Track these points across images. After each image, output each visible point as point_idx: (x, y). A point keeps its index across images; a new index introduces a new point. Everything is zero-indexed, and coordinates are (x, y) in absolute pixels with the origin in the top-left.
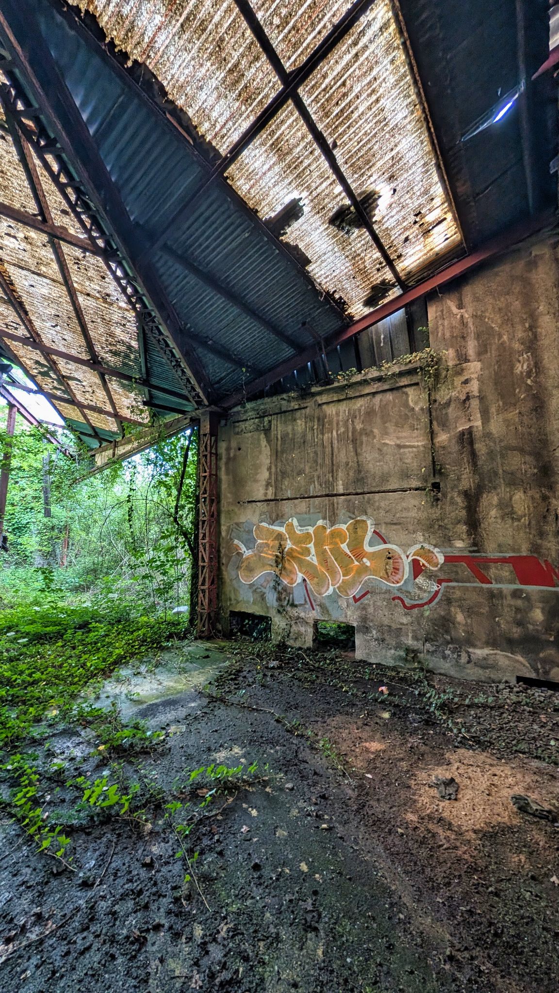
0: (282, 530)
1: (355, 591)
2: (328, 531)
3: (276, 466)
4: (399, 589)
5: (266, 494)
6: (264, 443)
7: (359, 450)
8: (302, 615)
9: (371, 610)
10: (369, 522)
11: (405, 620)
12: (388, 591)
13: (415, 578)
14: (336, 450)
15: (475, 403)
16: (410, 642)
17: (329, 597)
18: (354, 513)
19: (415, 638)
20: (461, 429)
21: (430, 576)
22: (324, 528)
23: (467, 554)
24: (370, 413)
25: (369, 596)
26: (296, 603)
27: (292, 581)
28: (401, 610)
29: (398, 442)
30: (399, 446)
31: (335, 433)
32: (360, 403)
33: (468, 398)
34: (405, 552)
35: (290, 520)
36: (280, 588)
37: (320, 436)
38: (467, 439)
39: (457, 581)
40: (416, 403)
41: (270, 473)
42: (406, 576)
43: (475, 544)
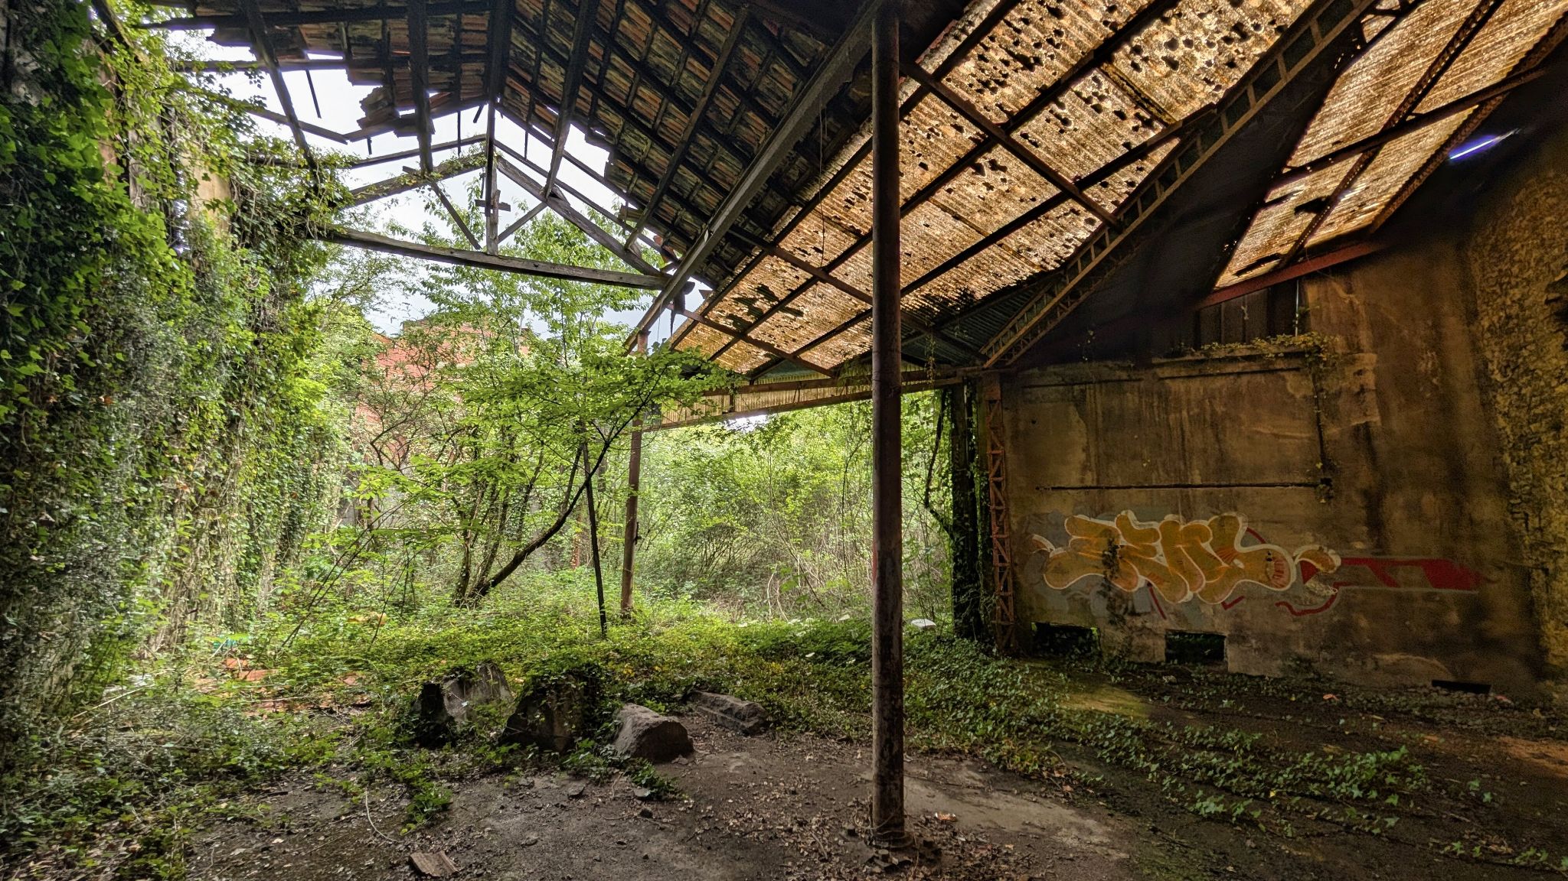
0: (1113, 524)
1: (1225, 597)
2: (1182, 527)
3: (1097, 447)
4: (1284, 594)
5: (1082, 480)
6: (1075, 417)
7: (1221, 436)
8: (1148, 625)
9: (1248, 617)
10: (1240, 519)
11: (1293, 627)
12: (1270, 596)
13: (1305, 581)
14: (1188, 434)
15: (1370, 398)
16: (1301, 650)
17: (1188, 603)
18: (1217, 507)
19: (1309, 647)
20: (1355, 423)
21: (1325, 580)
22: (1175, 524)
23: (1368, 556)
24: (1235, 396)
25: (1244, 601)
26: (1138, 611)
27: (1130, 585)
28: (1287, 616)
29: (1275, 431)
30: (1276, 436)
31: (1185, 413)
32: (1219, 383)
33: (1362, 390)
34: (1290, 553)
35: (1123, 513)
36: (1111, 594)
37: (1163, 415)
38: (1364, 435)
39: (1358, 584)
40: (1297, 389)
41: (1088, 456)
42: (1293, 579)
43: (1379, 545)
